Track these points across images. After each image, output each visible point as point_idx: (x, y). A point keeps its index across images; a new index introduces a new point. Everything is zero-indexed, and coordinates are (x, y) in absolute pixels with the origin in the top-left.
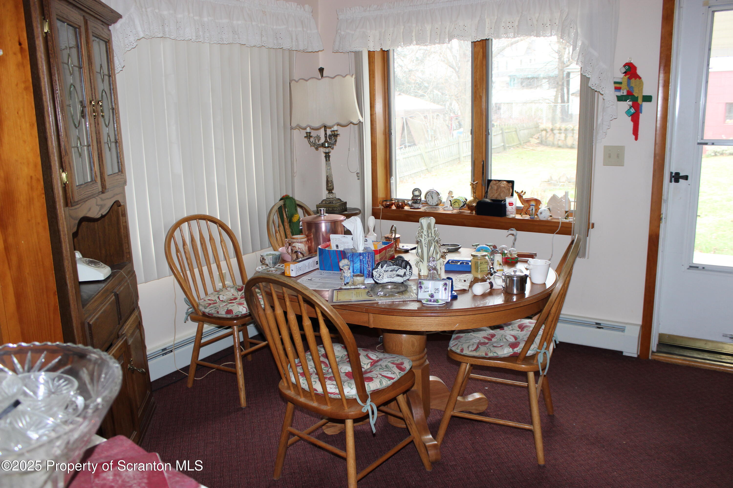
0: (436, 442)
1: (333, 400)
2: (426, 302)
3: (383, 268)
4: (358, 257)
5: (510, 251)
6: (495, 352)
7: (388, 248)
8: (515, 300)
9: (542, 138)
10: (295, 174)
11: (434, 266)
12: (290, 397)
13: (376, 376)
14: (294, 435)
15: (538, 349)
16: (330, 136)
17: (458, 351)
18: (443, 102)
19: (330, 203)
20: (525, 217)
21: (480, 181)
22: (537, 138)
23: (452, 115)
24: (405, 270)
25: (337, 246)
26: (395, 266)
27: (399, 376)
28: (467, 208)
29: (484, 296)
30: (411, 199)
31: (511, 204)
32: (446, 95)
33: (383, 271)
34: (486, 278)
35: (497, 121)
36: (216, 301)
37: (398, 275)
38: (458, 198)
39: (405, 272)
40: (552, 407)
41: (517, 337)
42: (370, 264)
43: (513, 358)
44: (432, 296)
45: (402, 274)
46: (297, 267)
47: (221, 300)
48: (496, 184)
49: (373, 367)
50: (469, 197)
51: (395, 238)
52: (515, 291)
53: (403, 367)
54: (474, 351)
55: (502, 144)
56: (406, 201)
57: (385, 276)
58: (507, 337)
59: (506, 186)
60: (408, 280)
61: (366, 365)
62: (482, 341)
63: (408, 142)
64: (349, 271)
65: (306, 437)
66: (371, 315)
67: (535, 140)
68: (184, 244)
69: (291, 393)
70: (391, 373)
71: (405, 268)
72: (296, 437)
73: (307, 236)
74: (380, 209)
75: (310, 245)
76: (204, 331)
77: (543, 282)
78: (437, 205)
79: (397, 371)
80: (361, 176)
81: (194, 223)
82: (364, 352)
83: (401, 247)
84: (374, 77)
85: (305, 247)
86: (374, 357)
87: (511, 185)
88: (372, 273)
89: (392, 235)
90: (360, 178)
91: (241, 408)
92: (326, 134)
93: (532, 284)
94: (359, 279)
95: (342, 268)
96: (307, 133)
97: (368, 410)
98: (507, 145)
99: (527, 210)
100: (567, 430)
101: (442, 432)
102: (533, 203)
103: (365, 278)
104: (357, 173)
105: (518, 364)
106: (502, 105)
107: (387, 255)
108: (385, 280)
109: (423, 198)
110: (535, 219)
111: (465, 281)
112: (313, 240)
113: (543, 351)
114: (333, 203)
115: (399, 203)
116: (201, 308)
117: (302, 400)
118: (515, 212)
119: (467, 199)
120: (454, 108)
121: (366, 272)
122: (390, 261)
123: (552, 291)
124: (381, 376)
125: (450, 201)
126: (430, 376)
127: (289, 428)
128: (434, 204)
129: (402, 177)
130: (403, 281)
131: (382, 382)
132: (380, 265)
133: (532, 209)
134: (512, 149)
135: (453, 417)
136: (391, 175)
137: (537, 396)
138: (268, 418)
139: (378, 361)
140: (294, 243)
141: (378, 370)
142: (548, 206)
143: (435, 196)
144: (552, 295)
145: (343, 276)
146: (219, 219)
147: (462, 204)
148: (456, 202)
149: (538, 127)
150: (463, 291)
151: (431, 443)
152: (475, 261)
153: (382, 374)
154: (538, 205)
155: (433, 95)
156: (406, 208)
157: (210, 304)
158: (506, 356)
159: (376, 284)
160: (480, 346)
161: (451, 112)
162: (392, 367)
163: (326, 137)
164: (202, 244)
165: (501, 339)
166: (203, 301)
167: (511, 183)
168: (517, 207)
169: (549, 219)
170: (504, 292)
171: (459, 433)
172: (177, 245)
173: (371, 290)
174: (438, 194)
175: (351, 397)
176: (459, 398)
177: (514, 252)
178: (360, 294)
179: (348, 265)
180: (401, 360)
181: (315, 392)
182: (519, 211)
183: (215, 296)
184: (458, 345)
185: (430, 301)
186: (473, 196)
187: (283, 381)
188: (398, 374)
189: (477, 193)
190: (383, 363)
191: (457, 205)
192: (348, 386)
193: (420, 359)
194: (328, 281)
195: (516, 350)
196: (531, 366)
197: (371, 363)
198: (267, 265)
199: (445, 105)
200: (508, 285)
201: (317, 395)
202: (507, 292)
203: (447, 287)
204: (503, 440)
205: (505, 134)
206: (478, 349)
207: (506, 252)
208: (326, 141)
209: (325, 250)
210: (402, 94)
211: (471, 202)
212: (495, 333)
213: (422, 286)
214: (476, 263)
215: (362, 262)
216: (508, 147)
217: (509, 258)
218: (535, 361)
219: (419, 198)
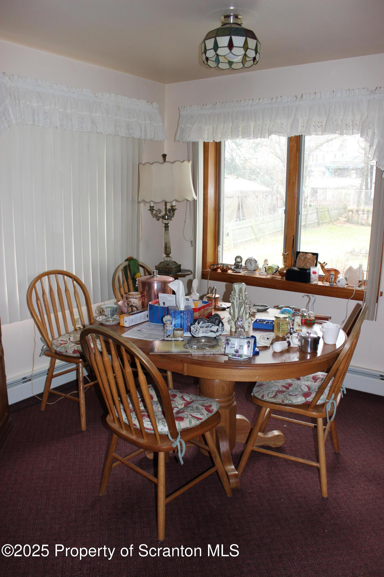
0: (237, 472)
1: (148, 435)
2: (232, 356)
3: (200, 324)
4: (179, 314)
5: (309, 314)
6: (290, 400)
7: (207, 307)
8: (308, 358)
9: (349, 217)
10: (140, 240)
11: (242, 325)
12: (114, 429)
13: (186, 416)
14: (117, 460)
15: (327, 399)
16: (169, 210)
17: (260, 397)
18: (272, 185)
19: (167, 265)
20: (326, 284)
21: (290, 253)
22: (345, 217)
23: (278, 196)
24: (218, 327)
25: (164, 303)
26: (209, 323)
27: (206, 417)
28: (278, 274)
29: (282, 353)
30: (234, 264)
31: (315, 273)
32: (274, 180)
33: (199, 327)
34: (286, 337)
35: (313, 202)
36: (67, 342)
37: (212, 331)
38: (272, 265)
39: (218, 329)
40: (338, 446)
41: (310, 387)
42: (189, 320)
43: (306, 406)
44: (237, 351)
45: (215, 330)
46: (130, 319)
47: (71, 340)
48: (304, 255)
49: (185, 408)
50: (281, 265)
51: (215, 298)
52: (309, 351)
53: (210, 409)
54: (272, 398)
55: (317, 221)
56: (229, 266)
57: (201, 331)
58: (301, 387)
59: (311, 257)
60: (220, 335)
61: (181, 405)
62: (281, 389)
63: (242, 216)
64: (171, 325)
65: (127, 462)
66: (186, 365)
67: (343, 218)
68: (44, 293)
69: (115, 426)
70: (200, 414)
71: (218, 325)
72: (119, 461)
73: (141, 293)
74: (208, 272)
75: (143, 300)
76: (56, 365)
77: (333, 343)
78: (254, 271)
79: (205, 412)
80: (194, 243)
81: (53, 277)
82: (180, 394)
83: (219, 306)
84: (208, 164)
85: (139, 302)
86: (188, 399)
87: (316, 257)
88: (190, 328)
89: (213, 295)
90: (193, 245)
91: (82, 431)
92: (166, 208)
93: (325, 344)
94: (179, 333)
95: (166, 323)
96: (151, 207)
97: (177, 445)
98: (321, 222)
99: (327, 278)
100: (349, 467)
101: (243, 463)
102: (333, 273)
103: (184, 332)
104: (191, 242)
105: (309, 411)
106: (319, 189)
107: (205, 312)
108: (201, 335)
109: (243, 264)
110: (334, 286)
111: (268, 339)
112: (146, 296)
113: (331, 401)
114: (169, 265)
115: (223, 267)
116: (54, 346)
117: (124, 432)
118: (318, 279)
119: (279, 266)
120: (280, 191)
121: (185, 327)
122: (205, 319)
123: (341, 351)
124: (191, 417)
125: (265, 267)
126: (237, 415)
127: (113, 454)
128: (252, 270)
129: (235, 244)
130: (215, 336)
131: (192, 422)
132: (197, 322)
133: (332, 278)
134: (324, 224)
135: (253, 451)
136: (218, 244)
137: (324, 439)
138: (102, 441)
139: (190, 403)
140: (130, 298)
141: (189, 411)
142: (345, 276)
143: (253, 263)
144: (340, 355)
145: (166, 329)
146: (74, 274)
147: (274, 271)
148: (270, 268)
149: (346, 208)
150: (266, 348)
151: (232, 473)
152: (277, 322)
153: (193, 415)
154: (337, 274)
155: (264, 179)
156: (230, 272)
157: (61, 344)
158: (299, 403)
159: (193, 338)
160: (278, 394)
161: (277, 193)
162: (202, 409)
163: (166, 211)
164: (58, 294)
165: (297, 388)
166: (56, 341)
167: (316, 255)
168: (320, 275)
169: (346, 286)
170: (299, 350)
171: (259, 464)
172: (37, 294)
173: (188, 343)
174: (256, 262)
175: (164, 433)
176: (260, 434)
177: (311, 314)
178: (178, 345)
179: (170, 321)
180: (210, 403)
181: (134, 427)
182: (321, 278)
183: (66, 337)
184: (259, 392)
185: (235, 356)
186: (284, 265)
187: (110, 416)
188: (205, 415)
189: (287, 262)
190: (194, 405)
191: (270, 271)
192: (162, 424)
193: (229, 401)
194: (154, 333)
195: (308, 399)
196: (320, 414)
197: (185, 403)
198: (106, 316)
199: (273, 188)
200: (303, 344)
201: (136, 429)
202: (302, 350)
203: (250, 345)
204: (295, 472)
205: (320, 213)
206: (277, 396)
207: (305, 314)
208: (166, 214)
209: (154, 306)
210: (239, 177)
211: (282, 269)
212: (292, 383)
213: (230, 343)
214: (278, 324)
215: (183, 318)
216: (321, 223)
217: (307, 320)
218: (324, 409)
219: (240, 264)
